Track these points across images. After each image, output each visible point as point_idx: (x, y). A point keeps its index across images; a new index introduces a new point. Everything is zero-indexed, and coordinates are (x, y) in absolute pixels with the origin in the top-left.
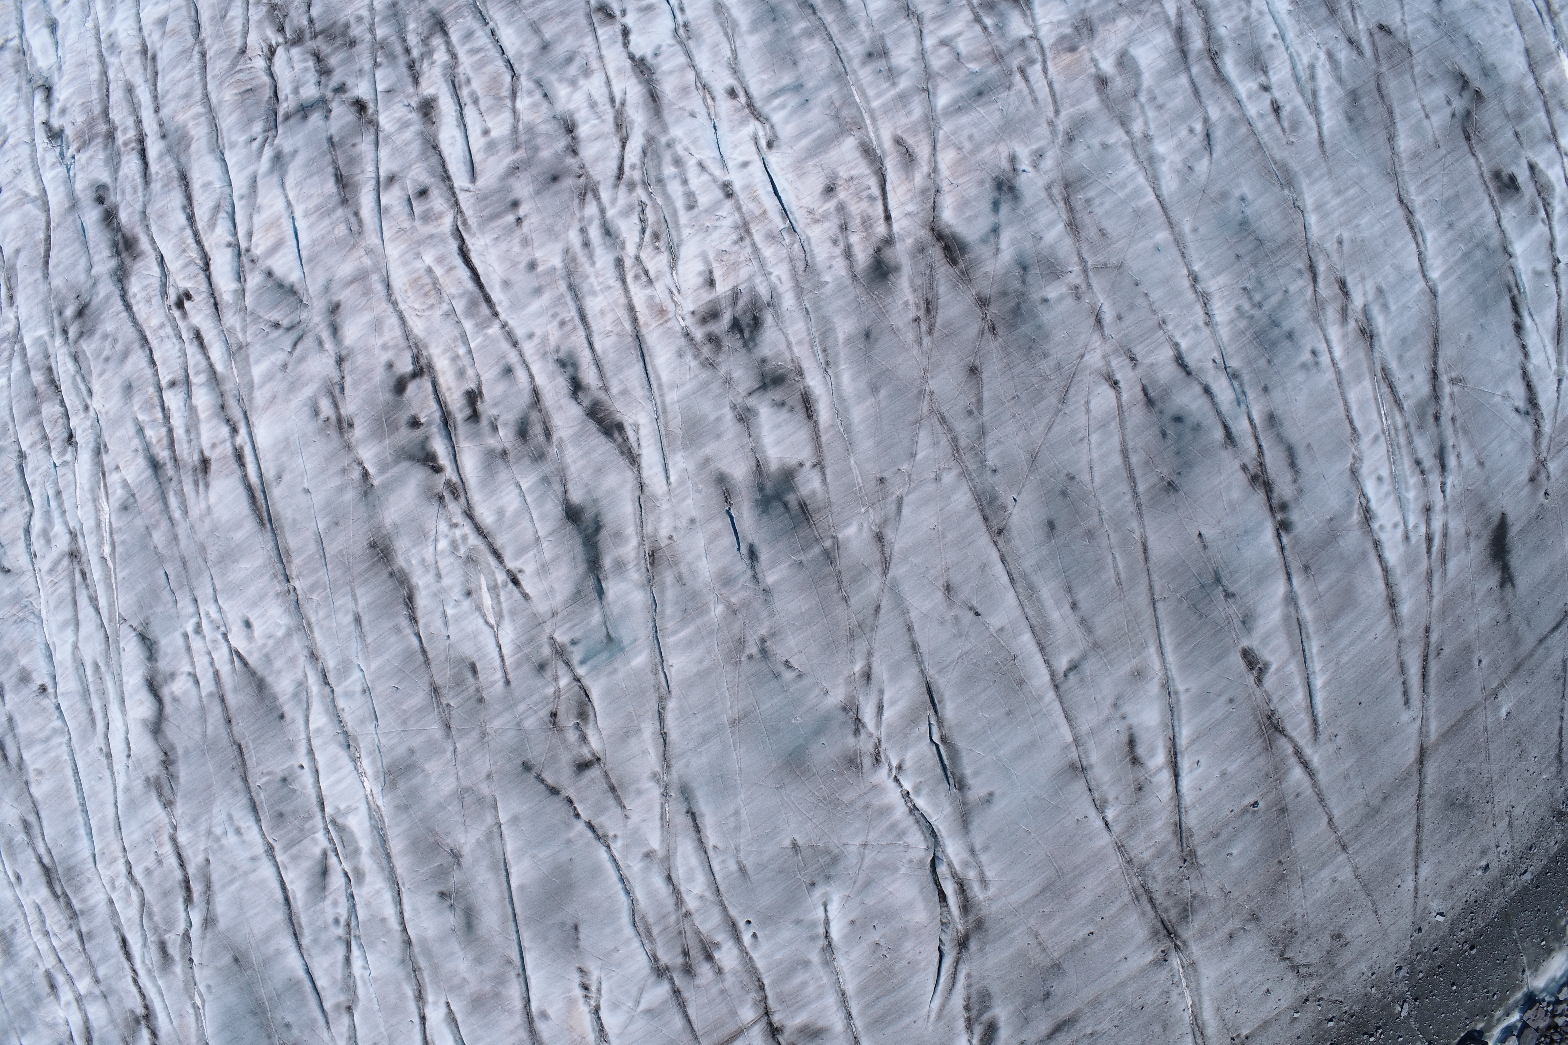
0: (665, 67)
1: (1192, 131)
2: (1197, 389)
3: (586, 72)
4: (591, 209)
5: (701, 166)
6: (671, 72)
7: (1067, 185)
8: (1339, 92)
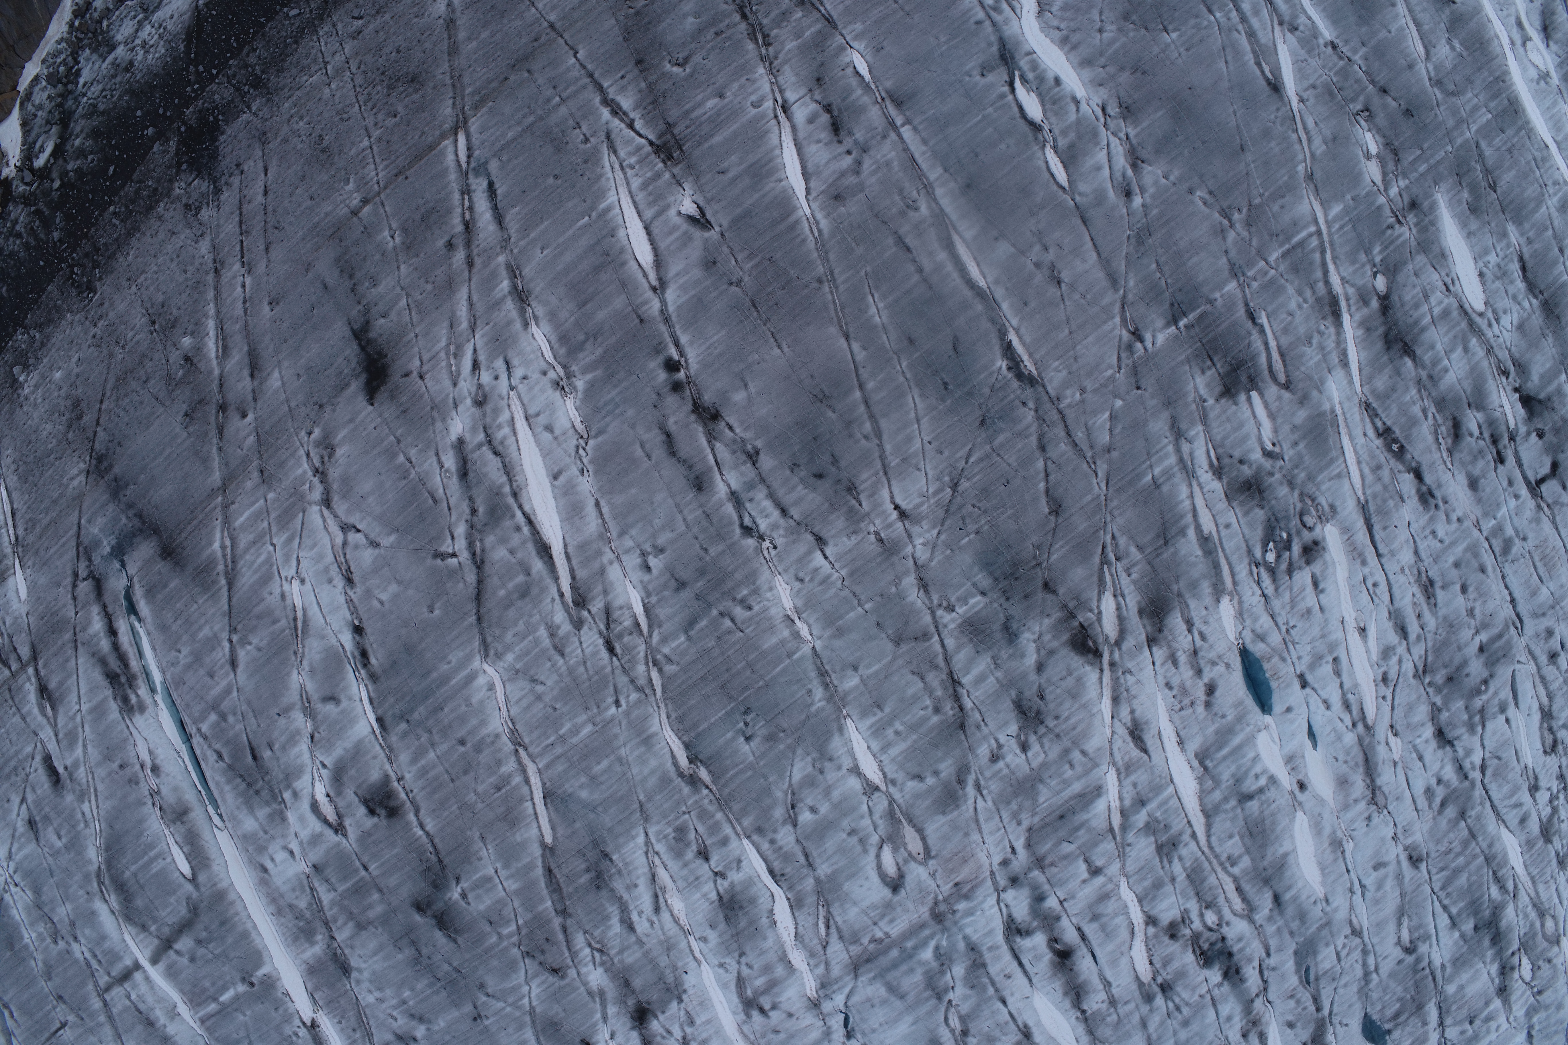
0: (1362, 805)
1: (813, 810)
2: (795, 512)
3: (1429, 792)
4: (1418, 651)
5: (1327, 705)
6: (1356, 801)
7: (962, 727)
8: (618, 885)
